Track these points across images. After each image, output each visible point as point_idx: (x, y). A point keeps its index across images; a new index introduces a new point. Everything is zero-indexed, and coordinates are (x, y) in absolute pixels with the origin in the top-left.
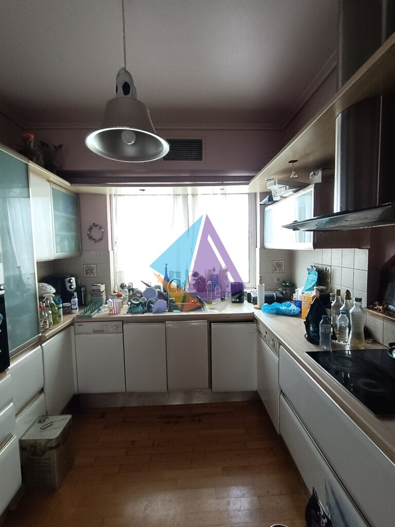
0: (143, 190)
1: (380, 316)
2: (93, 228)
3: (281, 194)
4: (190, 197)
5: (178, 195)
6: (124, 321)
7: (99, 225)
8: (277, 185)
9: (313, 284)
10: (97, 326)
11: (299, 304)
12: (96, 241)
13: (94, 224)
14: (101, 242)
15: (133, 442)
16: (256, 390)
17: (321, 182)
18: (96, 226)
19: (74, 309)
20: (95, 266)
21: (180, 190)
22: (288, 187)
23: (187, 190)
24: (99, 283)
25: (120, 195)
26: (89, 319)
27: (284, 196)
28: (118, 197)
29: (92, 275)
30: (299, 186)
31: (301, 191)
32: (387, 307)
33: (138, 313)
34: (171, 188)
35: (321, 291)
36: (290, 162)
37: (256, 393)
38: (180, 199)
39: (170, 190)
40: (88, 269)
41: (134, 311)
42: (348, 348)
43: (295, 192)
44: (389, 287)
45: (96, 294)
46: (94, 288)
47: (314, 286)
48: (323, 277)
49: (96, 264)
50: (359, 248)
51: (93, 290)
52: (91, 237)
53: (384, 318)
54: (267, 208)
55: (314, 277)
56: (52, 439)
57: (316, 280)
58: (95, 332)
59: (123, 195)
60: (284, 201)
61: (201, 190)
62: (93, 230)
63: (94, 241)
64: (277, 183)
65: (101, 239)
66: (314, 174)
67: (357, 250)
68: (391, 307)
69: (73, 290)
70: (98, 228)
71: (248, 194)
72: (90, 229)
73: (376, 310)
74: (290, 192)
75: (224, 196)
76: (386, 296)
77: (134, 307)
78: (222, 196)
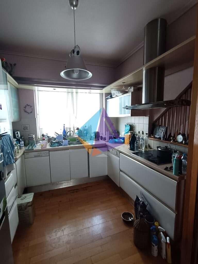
0: (55, 89)
1: (153, 139)
2: (27, 106)
3: (117, 95)
4: (74, 94)
5: (69, 92)
6: (49, 150)
7: (30, 105)
8: (116, 91)
9: (128, 130)
10: (36, 154)
11: (124, 139)
12: (28, 113)
13: (27, 105)
14: (31, 114)
15: (60, 201)
16: (107, 175)
17: (133, 91)
18: (29, 105)
19: (22, 147)
20: (28, 126)
21: (70, 90)
22: (120, 92)
23: (73, 90)
24: (32, 134)
25: (41, 91)
26: (32, 150)
27: (118, 95)
28: (39, 92)
29: (27, 131)
30: (125, 92)
31: (125, 94)
32: (155, 136)
33: (56, 146)
34: (66, 89)
35: (132, 133)
36: (123, 83)
37: (107, 176)
38: (70, 94)
39: (65, 90)
40: (25, 128)
41: (54, 146)
42: (143, 151)
43: (123, 94)
44: (155, 129)
45: (31, 139)
46: (30, 136)
47: (128, 131)
48: (132, 128)
49: (29, 125)
50: (146, 116)
51: (29, 138)
52: (26, 111)
53: (154, 140)
54: (108, 100)
55: (128, 128)
56: (30, 202)
57: (129, 129)
58: (35, 156)
59: (42, 91)
60: (117, 97)
61: (79, 90)
62: (26, 108)
63: (27, 113)
64: (116, 90)
65: (31, 112)
66: (130, 88)
67: (144, 117)
68: (156, 136)
69: (19, 138)
70: (29, 107)
71: (100, 93)
72: (25, 107)
73: (151, 137)
74: (121, 94)
75: (90, 94)
76: (154, 133)
77: (53, 144)
78: (89, 94)
